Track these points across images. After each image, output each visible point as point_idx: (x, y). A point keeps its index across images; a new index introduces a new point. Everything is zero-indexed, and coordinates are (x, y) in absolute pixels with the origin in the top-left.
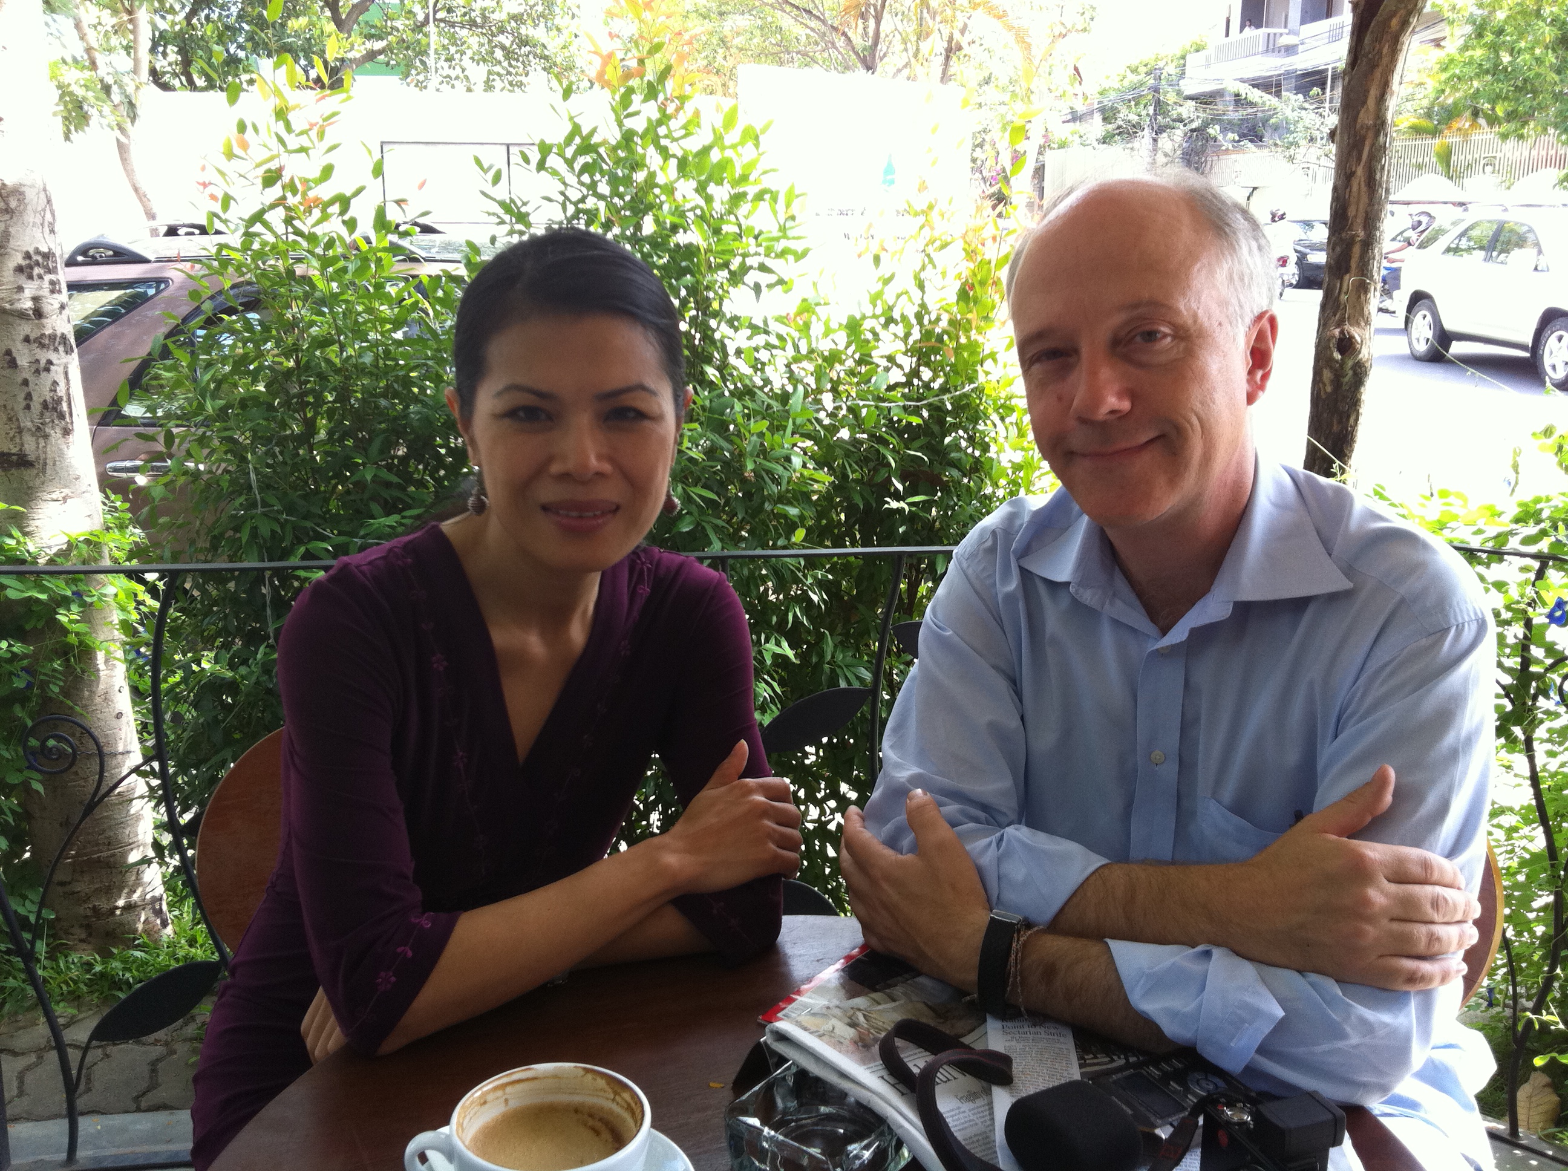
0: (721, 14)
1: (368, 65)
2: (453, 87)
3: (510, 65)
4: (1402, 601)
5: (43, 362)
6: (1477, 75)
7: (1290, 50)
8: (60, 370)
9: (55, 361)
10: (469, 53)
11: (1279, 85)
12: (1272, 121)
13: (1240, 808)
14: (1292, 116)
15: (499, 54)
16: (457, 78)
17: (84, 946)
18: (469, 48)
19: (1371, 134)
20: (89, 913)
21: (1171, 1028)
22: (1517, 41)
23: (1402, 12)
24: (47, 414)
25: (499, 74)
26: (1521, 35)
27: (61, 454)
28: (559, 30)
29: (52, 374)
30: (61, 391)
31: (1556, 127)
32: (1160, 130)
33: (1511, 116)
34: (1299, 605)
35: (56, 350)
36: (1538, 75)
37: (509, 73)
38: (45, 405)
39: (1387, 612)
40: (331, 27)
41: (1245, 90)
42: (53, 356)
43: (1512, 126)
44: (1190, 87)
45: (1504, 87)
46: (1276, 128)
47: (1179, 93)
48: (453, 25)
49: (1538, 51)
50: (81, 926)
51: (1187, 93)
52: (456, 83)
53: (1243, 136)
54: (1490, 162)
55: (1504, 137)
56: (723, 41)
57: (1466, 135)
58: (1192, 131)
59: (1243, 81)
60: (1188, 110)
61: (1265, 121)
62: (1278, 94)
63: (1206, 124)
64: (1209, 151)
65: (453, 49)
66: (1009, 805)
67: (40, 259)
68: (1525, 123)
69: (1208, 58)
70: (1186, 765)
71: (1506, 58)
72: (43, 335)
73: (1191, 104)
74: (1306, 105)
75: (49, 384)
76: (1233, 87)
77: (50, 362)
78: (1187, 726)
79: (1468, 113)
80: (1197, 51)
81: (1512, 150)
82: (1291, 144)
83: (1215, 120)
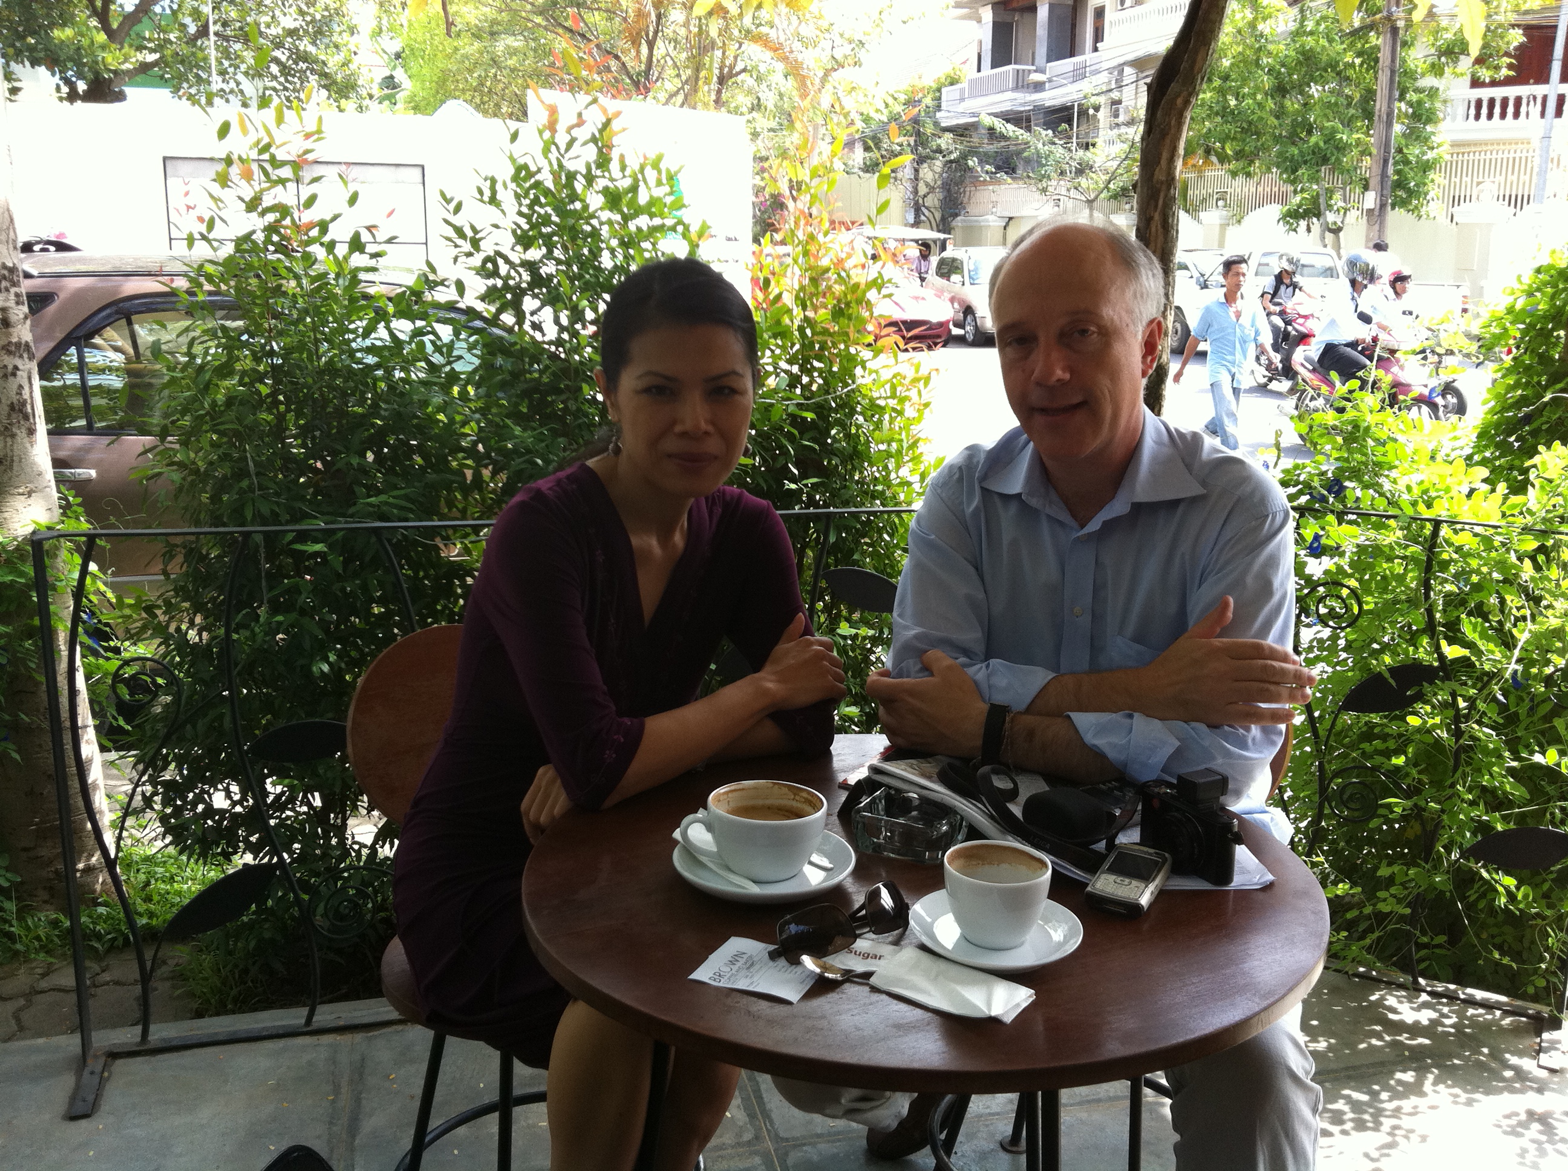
0: (492, 34)
1: (139, 78)
2: (227, 101)
3: (287, 81)
4: (1239, 500)
5: (10, 367)
6: (1209, 116)
7: (1039, 87)
8: (25, 375)
9: (21, 367)
10: (243, 67)
11: (1028, 120)
12: (1026, 154)
13: (1138, 639)
14: (1043, 149)
15: (275, 69)
16: (232, 91)
17: (48, 907)
18: (243, 62)
19: (1164, 188)
20: (51, 876)
21: (1112, 754)
22: (1241, 87)
23: (1185, 93)
24: (14, 415)
25: (274, 89)
26: (1245, 81)
27: (26, 453)
28: (337, 47)
29: (18, 378)
30: (26, 394)
31: (1278, 167)
32: (921, 160)
33: (1239, 155)
34: (1174, 504)
35: (21, 357)
36: (1261, 119)
37: (286, 89)
38: (12, 407)
39: (1229, 507)
40: (102, 37)
41: (999, 125)
42: (19, 363)
43: (1240, 164)
44: (946, 118)
45: (1231, 128)
46: (1028, 161)
47: (936, 124)
48: (226, 39)
49: (1259, 97)
50: (45, 888)
51: (944, 124)
52: (231, 97)
53: (999, 168)
54: (1222, 196)
55: (1234, 174)
56: (494, 62)
57: (1200, 171)
58: (951, 162)
59: (996, 115)
60: (946, 141)
61: (1019, 153)
62: (1028, 129)
63: (964, 156)
64: (967, 181)
65: (226, 63)
66: (980, 649)
67: (6, 272)
68: (1251, 162)
69: (962, 91)
70: (1097, 617)
71: (1233, 102)
72: (10, 343)
73: (949, 136)
74: (1056, 140)
75: (15, 387)
76: (988, 121)
77: (16, 368)
78: (1098, 588)
79: (1200, 152)
80: (952, 84)
81: (1240, 187)
82: (1043, 176)
83: (972, 152)
